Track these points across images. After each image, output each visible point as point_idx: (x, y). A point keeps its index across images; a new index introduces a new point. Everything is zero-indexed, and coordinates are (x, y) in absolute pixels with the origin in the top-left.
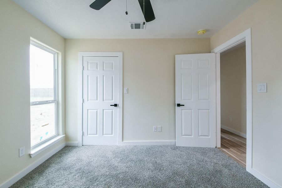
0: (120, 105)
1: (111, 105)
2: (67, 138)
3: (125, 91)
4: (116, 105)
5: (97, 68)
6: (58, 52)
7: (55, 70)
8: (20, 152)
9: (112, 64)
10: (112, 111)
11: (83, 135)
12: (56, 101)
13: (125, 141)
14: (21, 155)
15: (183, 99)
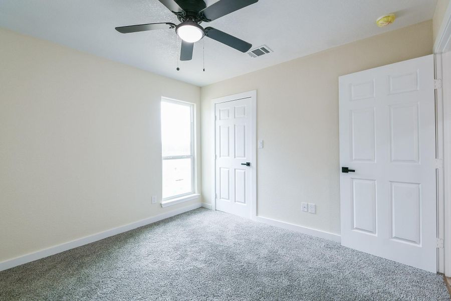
0: (253, 164)
1: (242, 164)
2: (202, 198)
3: (260, 145)
4: (248, 164)
5: (229, 116)
6: (193, 104)
7: (191, 123)
8: (153, 200)
9: (244, 108)
10: (245, 172)
11: (216, 198)
12: (192, 157)
13: (260, 217)
14: (153, 202)
15: (354, 158)
